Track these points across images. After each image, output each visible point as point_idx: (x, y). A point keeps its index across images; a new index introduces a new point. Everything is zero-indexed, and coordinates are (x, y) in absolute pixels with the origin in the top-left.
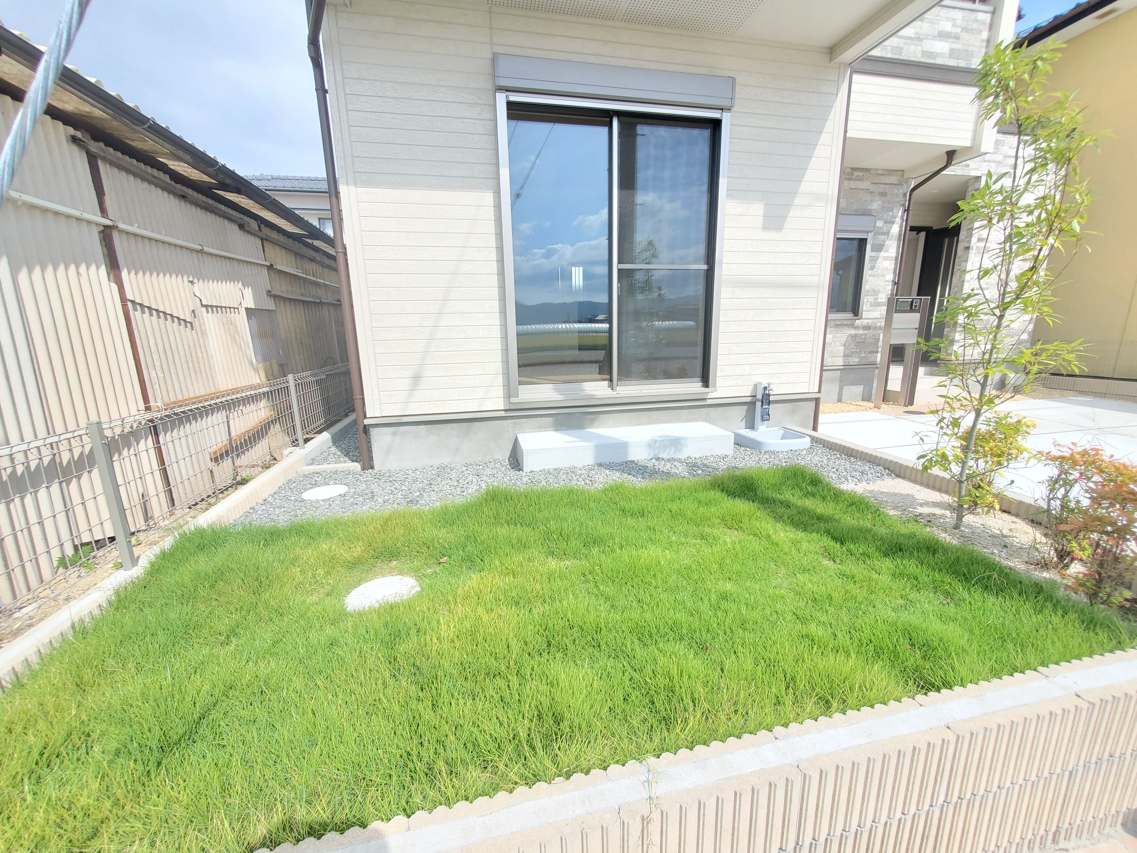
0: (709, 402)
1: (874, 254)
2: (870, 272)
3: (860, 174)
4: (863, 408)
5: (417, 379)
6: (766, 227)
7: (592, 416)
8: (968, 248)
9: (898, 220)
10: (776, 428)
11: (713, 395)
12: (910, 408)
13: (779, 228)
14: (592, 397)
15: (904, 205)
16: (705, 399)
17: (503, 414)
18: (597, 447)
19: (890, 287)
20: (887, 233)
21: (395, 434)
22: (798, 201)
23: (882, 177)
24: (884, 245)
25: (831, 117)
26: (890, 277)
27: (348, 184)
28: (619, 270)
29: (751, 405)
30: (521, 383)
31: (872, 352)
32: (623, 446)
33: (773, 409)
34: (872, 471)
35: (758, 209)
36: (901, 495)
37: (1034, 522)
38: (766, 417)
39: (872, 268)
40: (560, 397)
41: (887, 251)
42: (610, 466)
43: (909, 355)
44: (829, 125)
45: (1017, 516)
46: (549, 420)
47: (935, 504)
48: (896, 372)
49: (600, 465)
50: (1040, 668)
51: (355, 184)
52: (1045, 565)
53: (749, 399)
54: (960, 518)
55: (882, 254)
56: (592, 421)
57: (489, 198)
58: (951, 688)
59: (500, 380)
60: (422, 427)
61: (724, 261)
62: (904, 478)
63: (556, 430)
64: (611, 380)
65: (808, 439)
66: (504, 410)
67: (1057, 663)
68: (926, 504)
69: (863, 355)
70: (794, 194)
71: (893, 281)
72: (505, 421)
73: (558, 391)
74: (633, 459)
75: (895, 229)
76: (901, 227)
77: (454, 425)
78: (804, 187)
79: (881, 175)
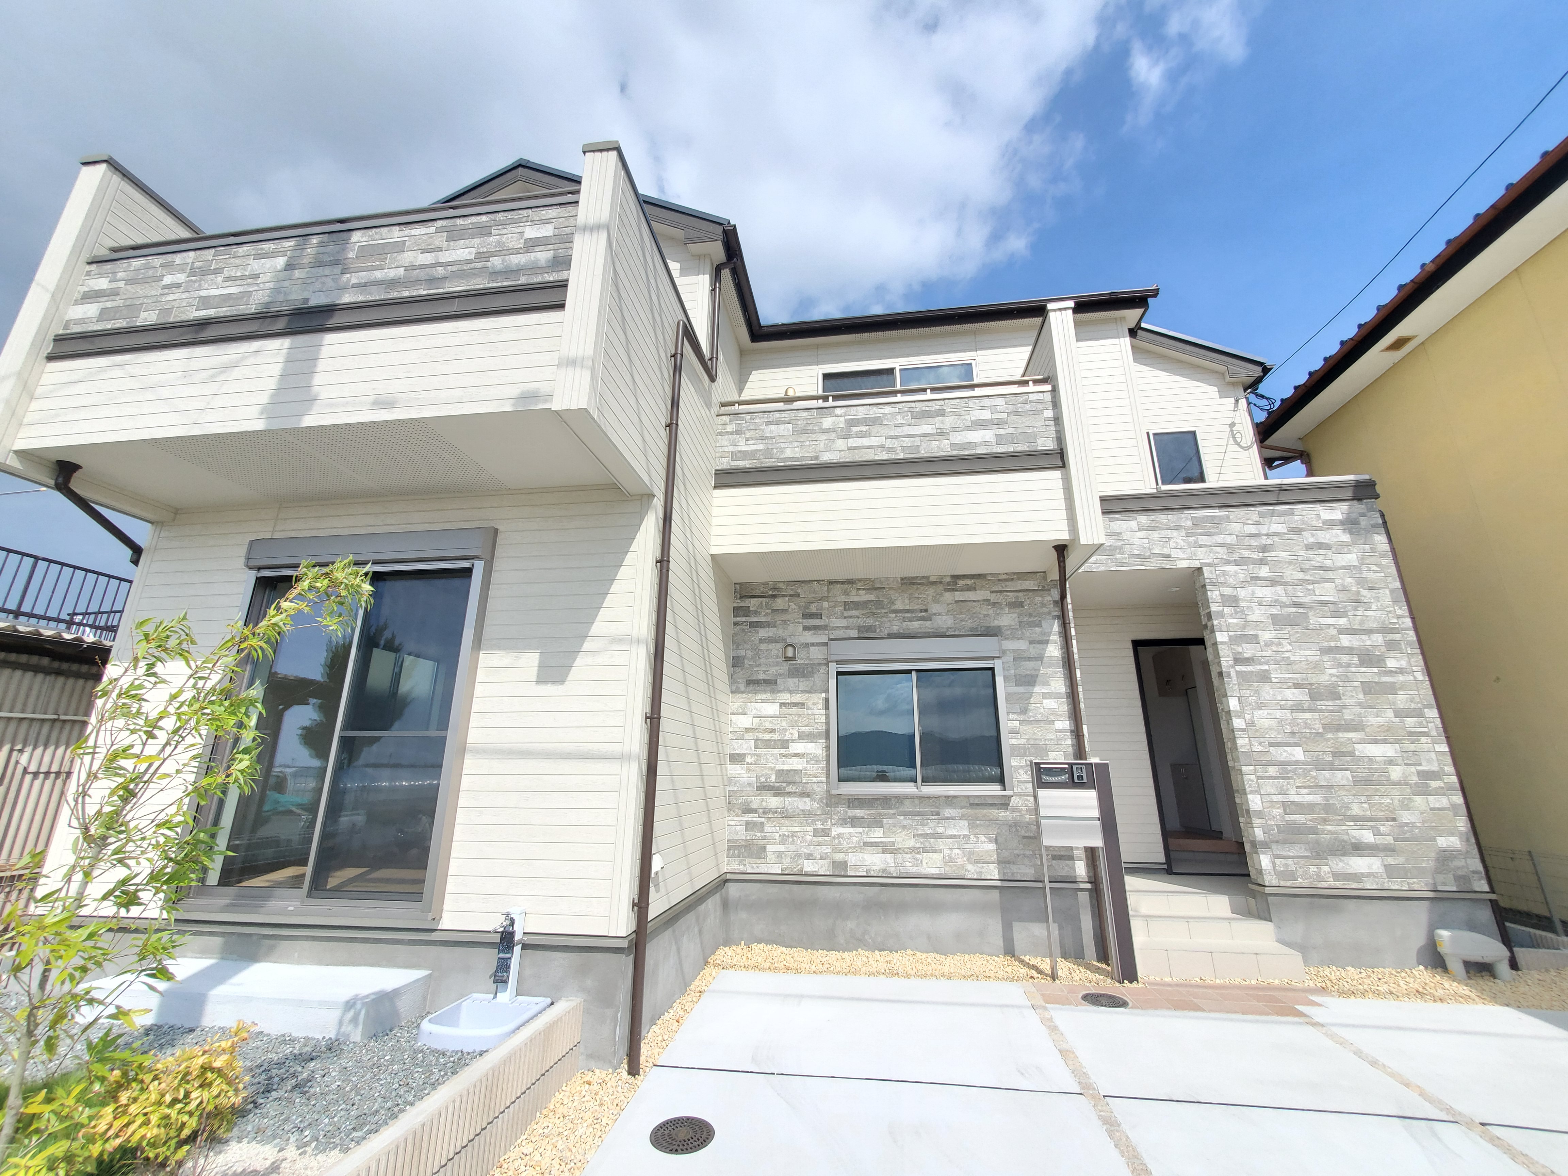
0: (437, 936)
3: (969, 582)
6: (541, 680)
9: (1055, 638)
11: (442, 925)
13: (561, 681)
15: (1059, 616)
16: (430, 930)
22: (587, 646)
23: (1010, 583)
24: (1037, 675)
26: (1061, 724)
28: (341, 738)
35: (531, 659)
38: (501, 975)
41: (1046, 684)
75: (1051, 652)
78: (596, 629)
79: (1006, 580)
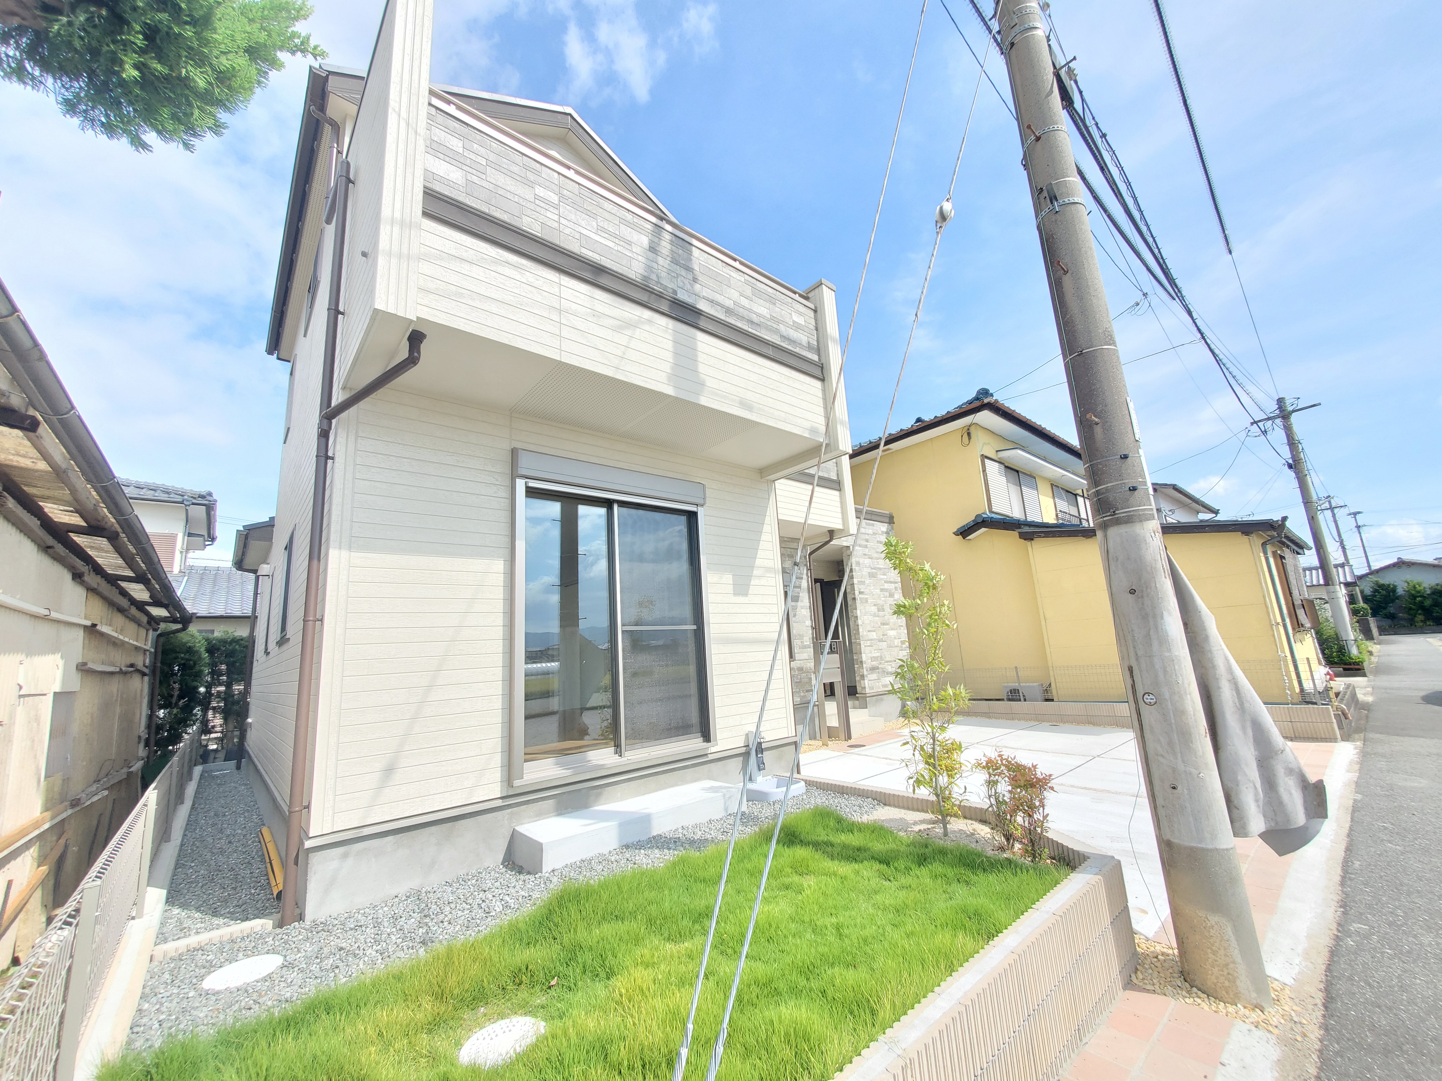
0: (711, 757)
1: (793, 604)
2: (794, 619)
4: (814, 747)
5: (389, 770)
6: (736, 594)
7: (599, 790)
8: (854, 599)
9: (805, 576)
10: (770, 777)
11: (713, 750)
12: (851, 742)
13: (746, 594)
14: (601, 767)
15: (806, 565)
16: (706, 755)
17: (499, 803)
18: (621, 825)
19: (810, 632)
20: (800, 587)
21: (345, 856)
22: (756, 572)
25: (768, 514)
26: (808, 623)
27: (340, 548)
28: (623, 632)
29: (746, 755)
30: (526, 761)
31: (807, 691)
32: (645, 820)
33: (767, 756)
34: (866, 804)
35: (728, 578)
36: (896, 820)
37: (984, 822)
38: (761, 766)
39: (795, 616)
40: (568, 772)
41: (802, 601)
42: (639, 845)
43: (839, 690)
44: (767, 519)
45: (971, 819)
46: (551, 802)
47: (923, 822)
48: (831, 708)
49: (627, 847)
50: (1033, 906)
51: (350, 549)
52: (1002, 849)
53: (743, 750)
54: (945, 828)
55: (799, 604)
56: (599, 795)
57: (499, 566)
58: (1002, 932)
59: (497, 760)
60: (390, 838)
61: (711, 621)
62: (889, 805)
63: (559, 814)
64: (618, 746)
65: (803, 783)
66: (502, 798)
67: (1038, 901)
68: (915, 823)
69: (802, 694)
70: (752, 567)
71: (812, 626)
72: (500, 813)
73: (561, 765)
74: (660, 833)
75: (804, 584)
76: (808, 582)
77: (433, 829)
78: (758, 562)
